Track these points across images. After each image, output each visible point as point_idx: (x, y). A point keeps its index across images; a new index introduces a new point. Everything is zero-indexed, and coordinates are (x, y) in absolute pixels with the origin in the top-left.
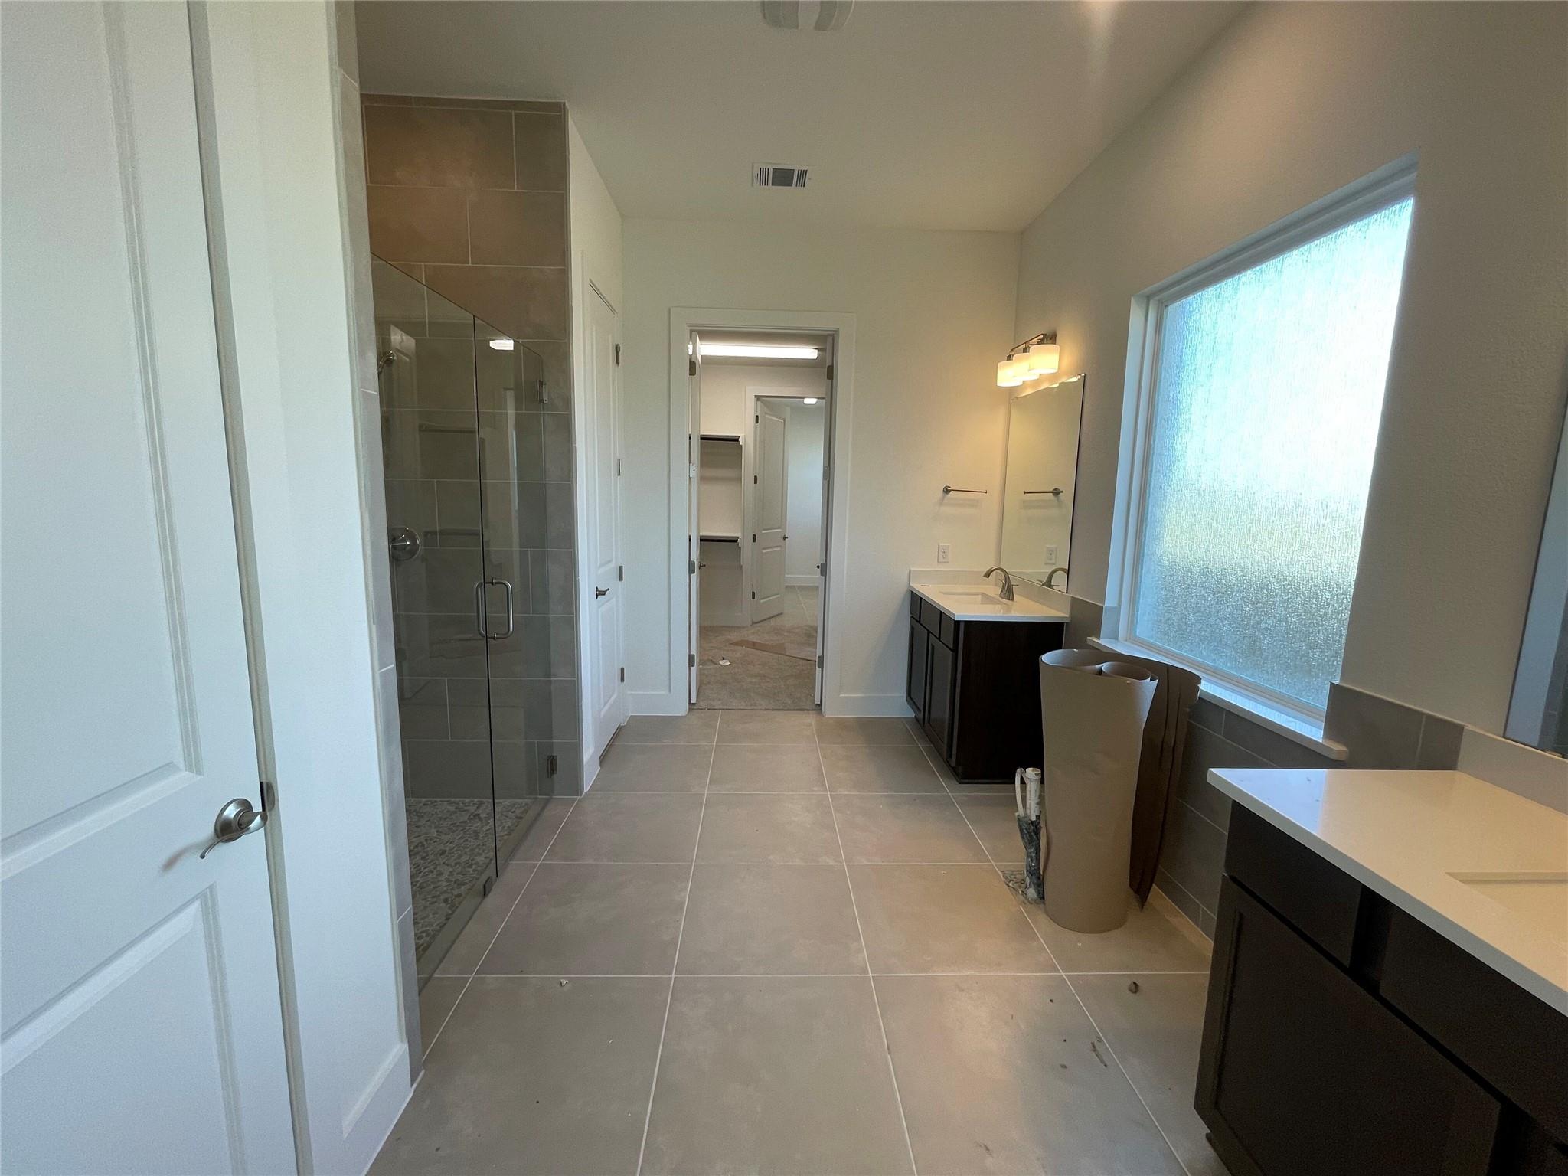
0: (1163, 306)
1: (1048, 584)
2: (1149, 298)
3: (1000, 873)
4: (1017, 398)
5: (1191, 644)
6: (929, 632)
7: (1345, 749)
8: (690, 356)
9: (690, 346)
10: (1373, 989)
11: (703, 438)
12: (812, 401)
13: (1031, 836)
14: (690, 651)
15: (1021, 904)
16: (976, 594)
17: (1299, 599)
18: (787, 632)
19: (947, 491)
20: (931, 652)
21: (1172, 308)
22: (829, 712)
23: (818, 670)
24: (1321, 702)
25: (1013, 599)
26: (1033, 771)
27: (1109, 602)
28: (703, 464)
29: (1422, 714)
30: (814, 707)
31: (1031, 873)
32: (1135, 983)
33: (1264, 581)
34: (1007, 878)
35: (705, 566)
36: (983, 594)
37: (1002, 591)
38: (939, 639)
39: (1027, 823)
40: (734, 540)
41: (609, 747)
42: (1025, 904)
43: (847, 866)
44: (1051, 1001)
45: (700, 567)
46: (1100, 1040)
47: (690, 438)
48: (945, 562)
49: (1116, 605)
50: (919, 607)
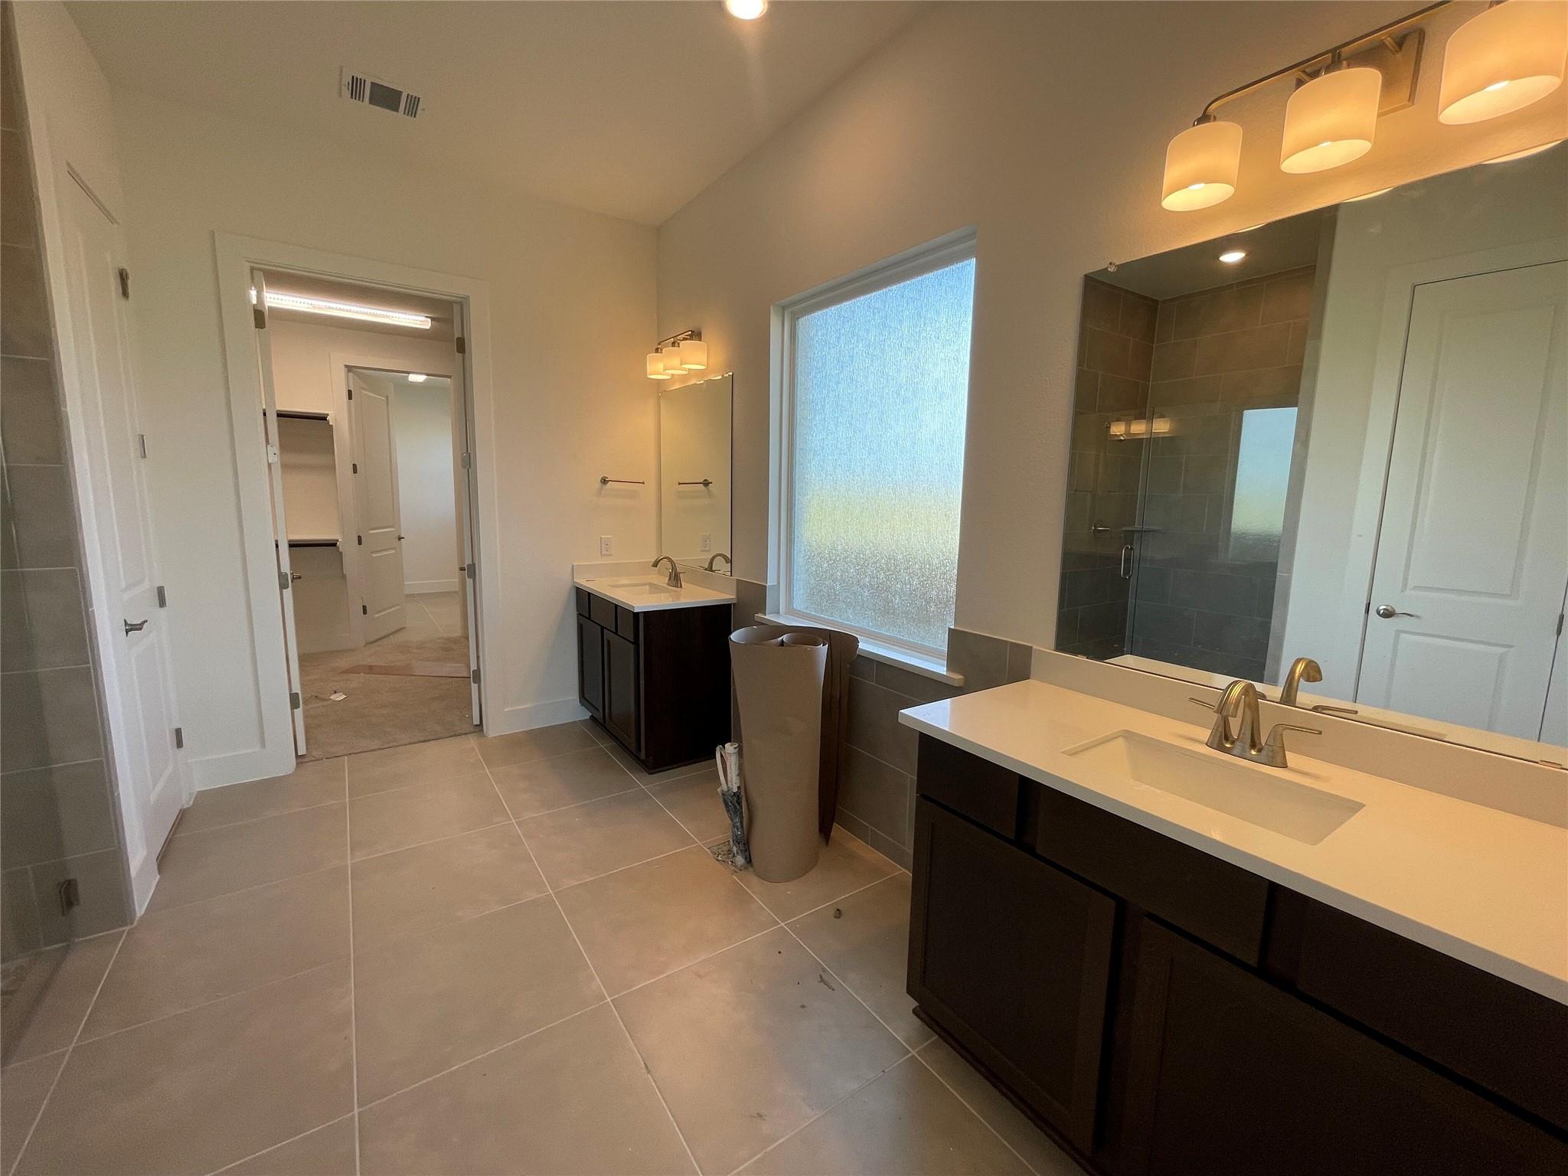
0: (795, 318)
1: (710, 569)
2: (784, 308)
3: (708, 851)
4: (665, 391)
5: (840, 610)
6: (603, 628)
7: (961, 677)
8: (254, 305)
9: (253, 293)
10: (1031, 850)
11: (281, 415)
12: (419, 378)
13: (735, 807)
14: (290, 689)
15: (733, 874)
16: (644, 585)
17: (917, 566)
18: (417, 648)
19: (604, 481)
20: (606, 647)
21: (803, 322)
22: (495, 728)
23: (474, 687)
24: (942, 644)
25: (681, 586)
26: (731, 745)
27: (771, 582)
28: (284, 448)
29: (1007, 642)
30: (472, 729)
31: (737, 841)
32: (838, 910)
33: (891, 553)
34: (715, 854)
35: (300, 578)
36: (650, 584)
37: (670, 579)
38: (616, 633)
39: (730, 795)
40: (333, 544)
41: (169, 843)
42: (736, 872)
43: (554, 893)
44: (780, 952)
45: (293, 579)
46: (824, 970)
47: (265, 414)
48: (607, 555)
49: (775, 584)
50: (586, 603)
